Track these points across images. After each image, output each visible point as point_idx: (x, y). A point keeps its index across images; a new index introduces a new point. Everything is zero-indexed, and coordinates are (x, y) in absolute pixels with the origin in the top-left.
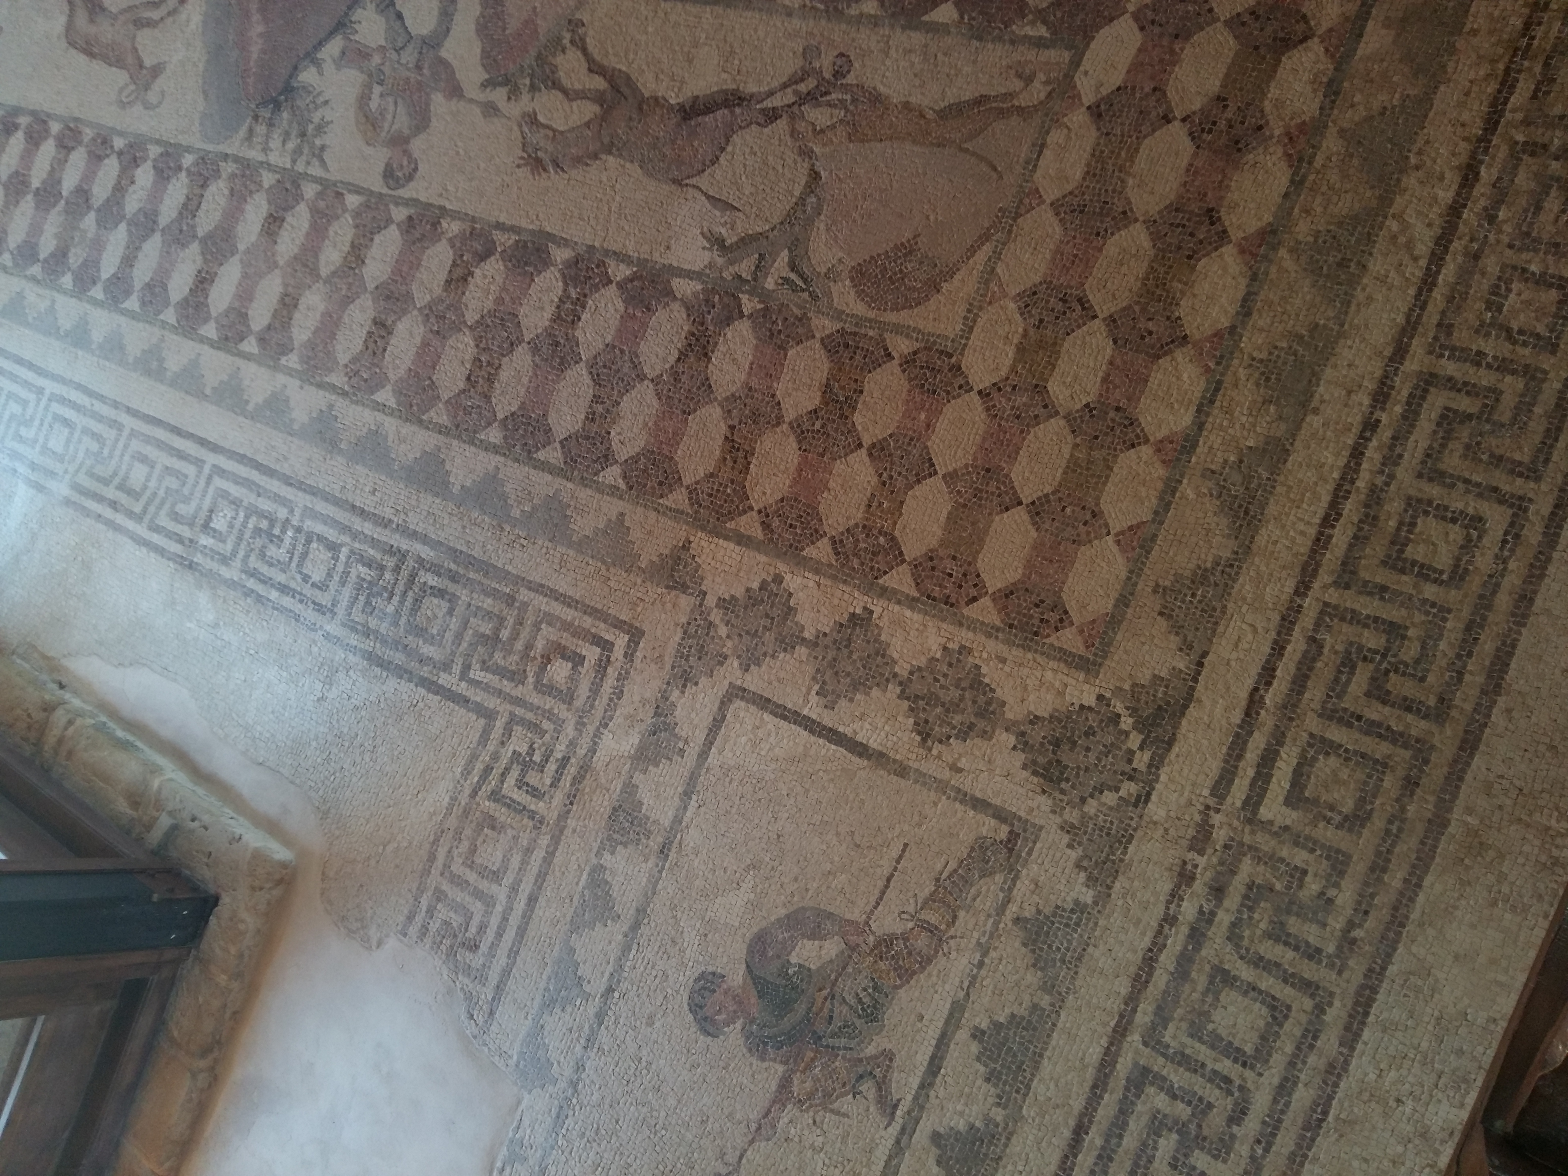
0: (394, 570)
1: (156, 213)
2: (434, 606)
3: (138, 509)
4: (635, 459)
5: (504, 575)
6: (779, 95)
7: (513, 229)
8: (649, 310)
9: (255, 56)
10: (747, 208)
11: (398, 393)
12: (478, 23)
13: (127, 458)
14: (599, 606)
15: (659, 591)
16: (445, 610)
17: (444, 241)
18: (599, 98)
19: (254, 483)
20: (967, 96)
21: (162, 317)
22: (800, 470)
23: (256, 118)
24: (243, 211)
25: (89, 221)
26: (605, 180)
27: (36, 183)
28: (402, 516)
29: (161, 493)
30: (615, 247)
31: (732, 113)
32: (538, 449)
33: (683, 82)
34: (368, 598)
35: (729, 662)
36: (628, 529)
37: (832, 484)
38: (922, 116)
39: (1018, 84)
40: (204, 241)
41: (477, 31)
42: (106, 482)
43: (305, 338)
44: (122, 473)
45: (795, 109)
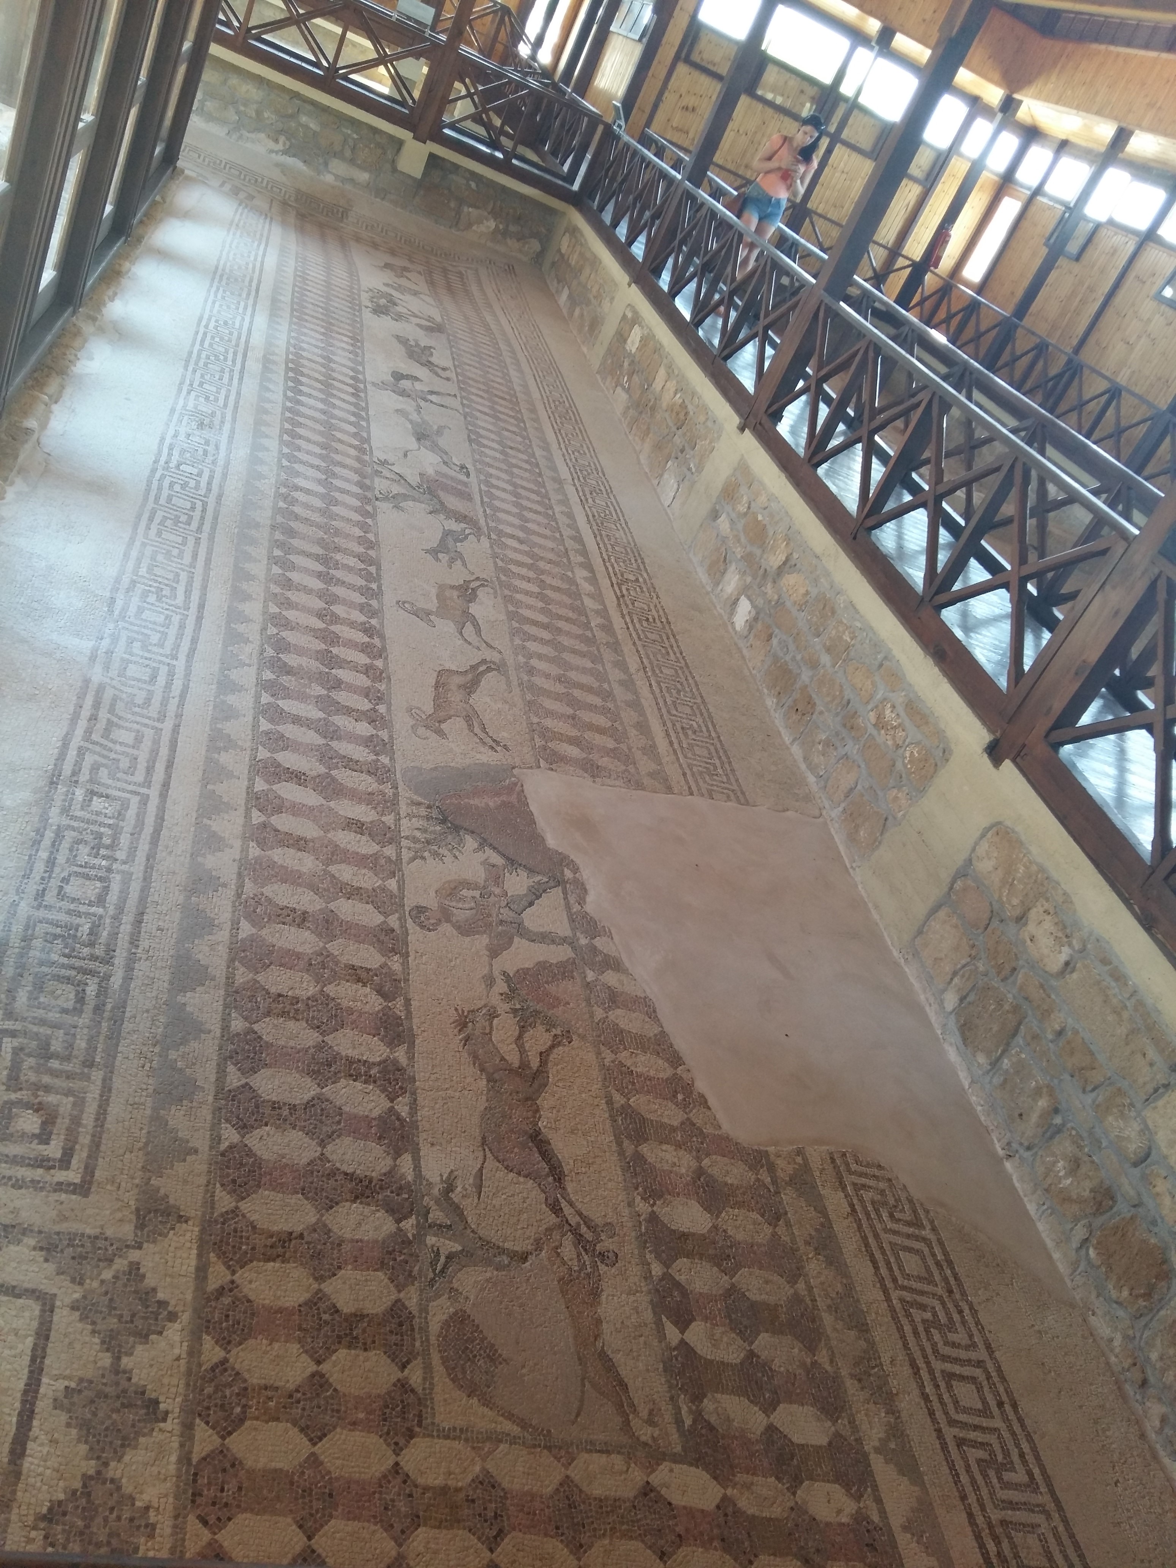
0: (92, 955)
1: (339, 739)
2: (67, 996)
3: (94, 737)
4: (250, 1153)
5: (111, 1055)
6: (572, 1210)
7: (409, 1014)
8: (380, 1138)
9: (472, 802)
10: (483, 1206)
11: (252, 939)
12: (545, 962)
13: (135, 726)
14: (103, 1148)
15: (132, 1203)
16: (65, 1005)
17: (383, 959)
18: (524, 1065)
19: (142, 830)
20: (623, 1372)
21: (260, 748)
22: (280, 1310)
23: (429, 807)
24: (360, 803)
25: (318, 690)
26: (468, 1080)
27: (335, 650)
28: (144, 957)
29: (113, 755)
30: (420, 1099)
31: (547, 1175)
32: (236, 1065)
33: (556, 1129)
34: (60, 936)
35: (77, 1288)
36: (184, 1160)
37: (276, 1345)
38: (596, 1337)
39: (644, 1414)
40: (328, 775)
41: (539, 962)
42: (112, 710)
43: (276, 859)
44: (121, 723)
45: (566, 1227)
